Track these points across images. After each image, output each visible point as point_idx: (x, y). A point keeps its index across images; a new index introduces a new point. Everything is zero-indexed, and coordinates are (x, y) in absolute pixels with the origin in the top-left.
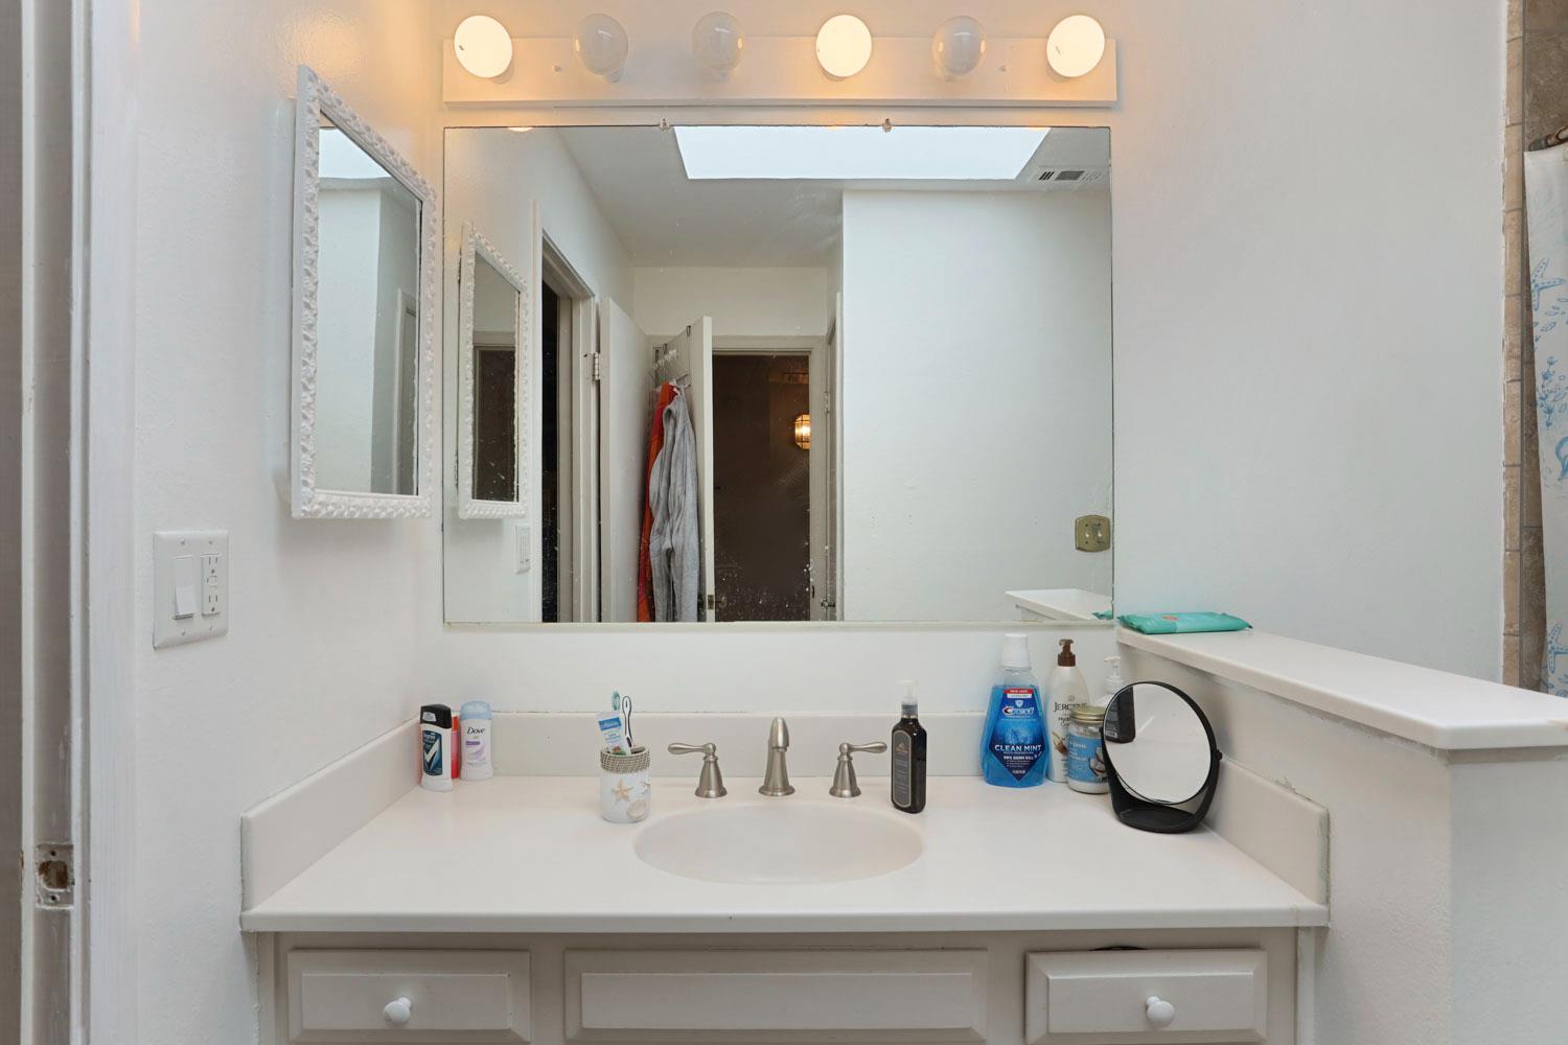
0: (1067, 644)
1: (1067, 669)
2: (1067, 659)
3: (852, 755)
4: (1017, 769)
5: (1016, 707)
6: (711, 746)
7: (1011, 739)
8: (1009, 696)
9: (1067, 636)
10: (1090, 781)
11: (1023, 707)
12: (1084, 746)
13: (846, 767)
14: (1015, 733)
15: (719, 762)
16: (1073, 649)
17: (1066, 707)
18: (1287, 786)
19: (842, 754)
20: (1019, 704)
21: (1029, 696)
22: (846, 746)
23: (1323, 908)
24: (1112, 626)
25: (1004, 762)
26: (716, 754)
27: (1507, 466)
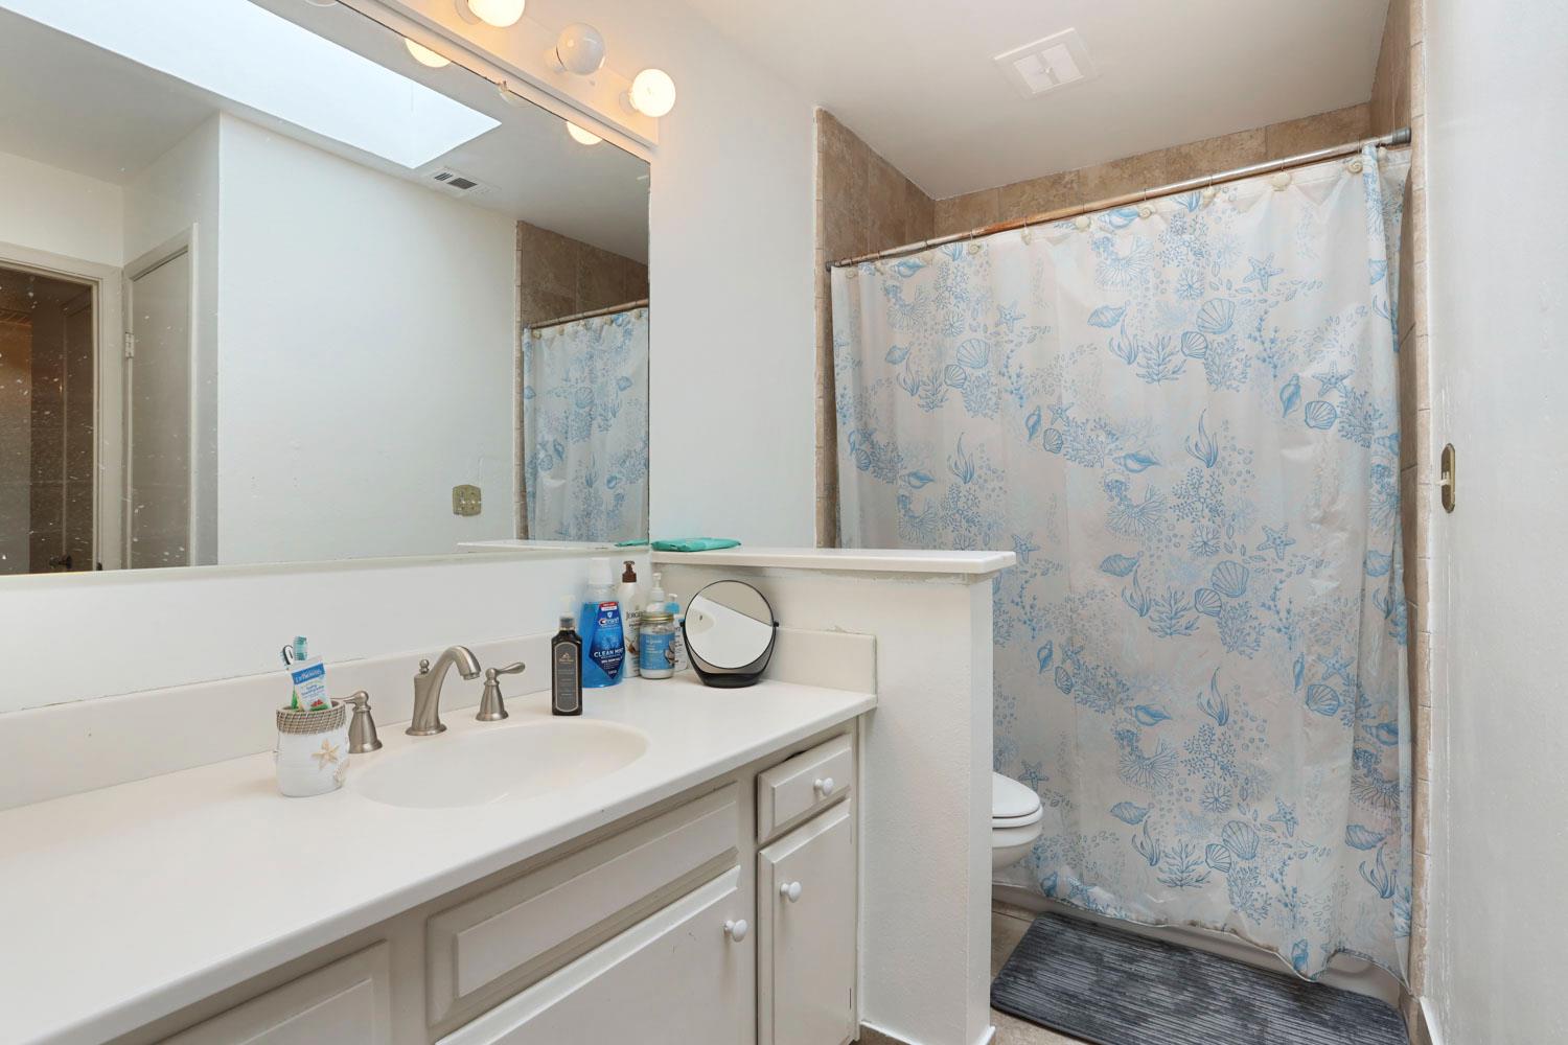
0: (629, 566)
1: (631, 584)
2: (630, 577)
3: (498, 679)
4: (611, 670)
5: (608, 618)
6: (363, 695)
7: (606, 646)
8: (603, 609)
9: (629, 558)
10: (665, 668)
11: (613, 617)
12: (660, 642)
13: (495, 691)
14: (608, 640)
15: (371, 711)
16: (635, 569)
17: (633, 615)
18: (838, 630)
19: (489, 679)
20: (610, 615)
21: (615, 608)
22: (493, 671)
23: (874, 696)
24: (647, 551)
25: (602, 666)
26: (369, 703)
27: (817, 447)
